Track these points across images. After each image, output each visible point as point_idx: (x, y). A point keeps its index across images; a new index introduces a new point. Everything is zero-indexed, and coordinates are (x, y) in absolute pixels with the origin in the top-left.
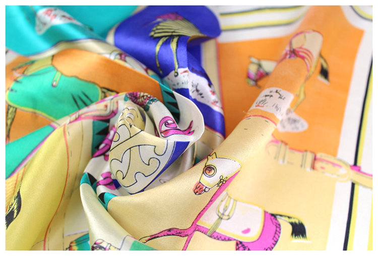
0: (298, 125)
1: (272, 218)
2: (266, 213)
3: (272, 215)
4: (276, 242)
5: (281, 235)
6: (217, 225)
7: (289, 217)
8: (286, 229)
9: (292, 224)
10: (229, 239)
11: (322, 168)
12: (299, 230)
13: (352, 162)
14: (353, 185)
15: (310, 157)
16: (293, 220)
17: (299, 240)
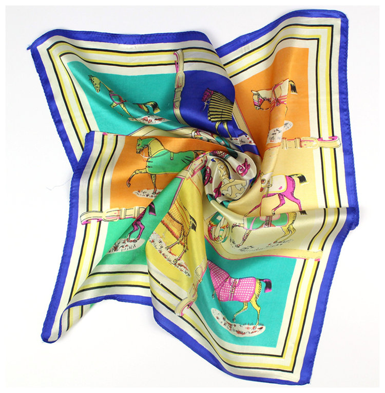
0: (288, 125)
1: (289, 178)
2: (286, 176)
3: (289, 176)
4: (294, 188)
5: (296, 184)
6: (268, 191)
7: (297, 175)
8: (297, 180)
9: (298, 177)
10: (275, 194)
11: (305, 145)
12: (302, 179)
13: (318, 137)
14: (321, 148)
15: (298, 141)
16: (299, 176)
17: (304, 184)
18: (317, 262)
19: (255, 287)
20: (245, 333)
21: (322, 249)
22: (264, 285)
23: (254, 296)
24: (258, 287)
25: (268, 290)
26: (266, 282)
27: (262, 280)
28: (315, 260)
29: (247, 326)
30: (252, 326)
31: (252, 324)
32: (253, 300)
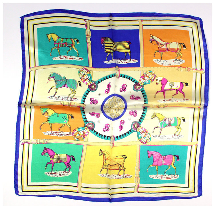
13: (195, 68)
14: (196, 73)
15: (187, 68)
18: (196, 146)
19: (172, 159)
20: (171, 178)
21: (198, 140)
22: (176, 158)
23: (173, 163)
24: (174, 159)
25: (178, 160)
26: (177, 156)
27: (175, 156)
28: (196, 145)
29: (171, 175)
30: (173, 175)
31: (173, 174)
32: (172, 164)
